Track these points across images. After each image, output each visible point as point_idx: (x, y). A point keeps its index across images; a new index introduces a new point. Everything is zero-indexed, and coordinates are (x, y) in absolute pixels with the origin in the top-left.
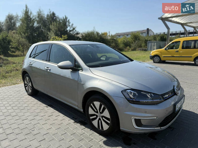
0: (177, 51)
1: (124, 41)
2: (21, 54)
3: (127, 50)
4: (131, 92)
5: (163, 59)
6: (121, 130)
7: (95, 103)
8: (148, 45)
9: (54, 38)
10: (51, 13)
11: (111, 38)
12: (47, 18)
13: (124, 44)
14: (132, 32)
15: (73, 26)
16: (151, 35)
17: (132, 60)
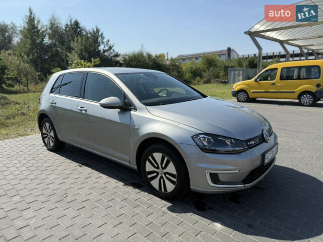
0: (274, 84)
1: (191, 68)
2: (23, 89)
3: (196, 82)
4: (205, 138)
5: (251, 96)
6: (192, 190)
7: (155, 155)
8: (229, 74)
9: (78, 62)
10: (73, 22)
11: (171, 63)
12: (66, 30)
13: (192, 72)
14: (204, 54)
15: (109, 43)
16: (233, 58)
17: (205, 96)
